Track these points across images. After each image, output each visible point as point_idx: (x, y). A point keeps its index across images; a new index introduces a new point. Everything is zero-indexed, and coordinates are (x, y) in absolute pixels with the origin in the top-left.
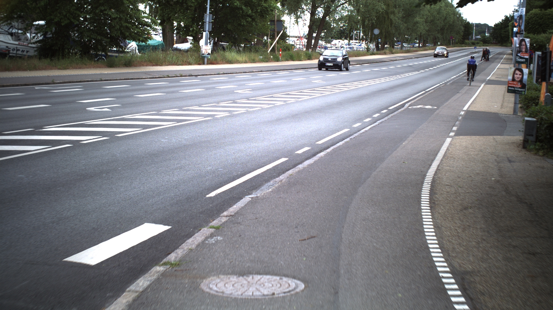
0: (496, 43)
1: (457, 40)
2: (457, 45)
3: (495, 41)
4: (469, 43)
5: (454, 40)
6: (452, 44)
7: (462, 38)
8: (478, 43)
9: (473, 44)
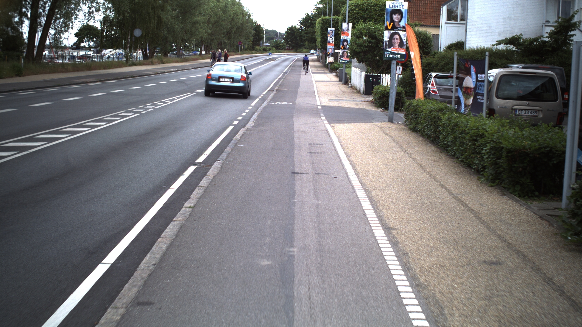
0: (290, 49)
1: (246, 46)
2: (246, 51)
3: (289, 47)
4: (260, 49)
5: (243, 45)
6: (241, 50)
7: (252, 44)
8: (270, 49)
9: (265, 50)
